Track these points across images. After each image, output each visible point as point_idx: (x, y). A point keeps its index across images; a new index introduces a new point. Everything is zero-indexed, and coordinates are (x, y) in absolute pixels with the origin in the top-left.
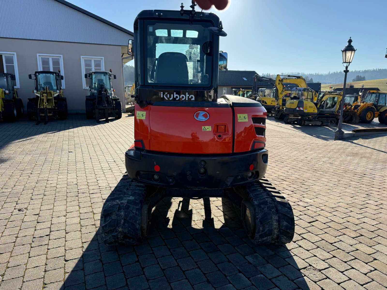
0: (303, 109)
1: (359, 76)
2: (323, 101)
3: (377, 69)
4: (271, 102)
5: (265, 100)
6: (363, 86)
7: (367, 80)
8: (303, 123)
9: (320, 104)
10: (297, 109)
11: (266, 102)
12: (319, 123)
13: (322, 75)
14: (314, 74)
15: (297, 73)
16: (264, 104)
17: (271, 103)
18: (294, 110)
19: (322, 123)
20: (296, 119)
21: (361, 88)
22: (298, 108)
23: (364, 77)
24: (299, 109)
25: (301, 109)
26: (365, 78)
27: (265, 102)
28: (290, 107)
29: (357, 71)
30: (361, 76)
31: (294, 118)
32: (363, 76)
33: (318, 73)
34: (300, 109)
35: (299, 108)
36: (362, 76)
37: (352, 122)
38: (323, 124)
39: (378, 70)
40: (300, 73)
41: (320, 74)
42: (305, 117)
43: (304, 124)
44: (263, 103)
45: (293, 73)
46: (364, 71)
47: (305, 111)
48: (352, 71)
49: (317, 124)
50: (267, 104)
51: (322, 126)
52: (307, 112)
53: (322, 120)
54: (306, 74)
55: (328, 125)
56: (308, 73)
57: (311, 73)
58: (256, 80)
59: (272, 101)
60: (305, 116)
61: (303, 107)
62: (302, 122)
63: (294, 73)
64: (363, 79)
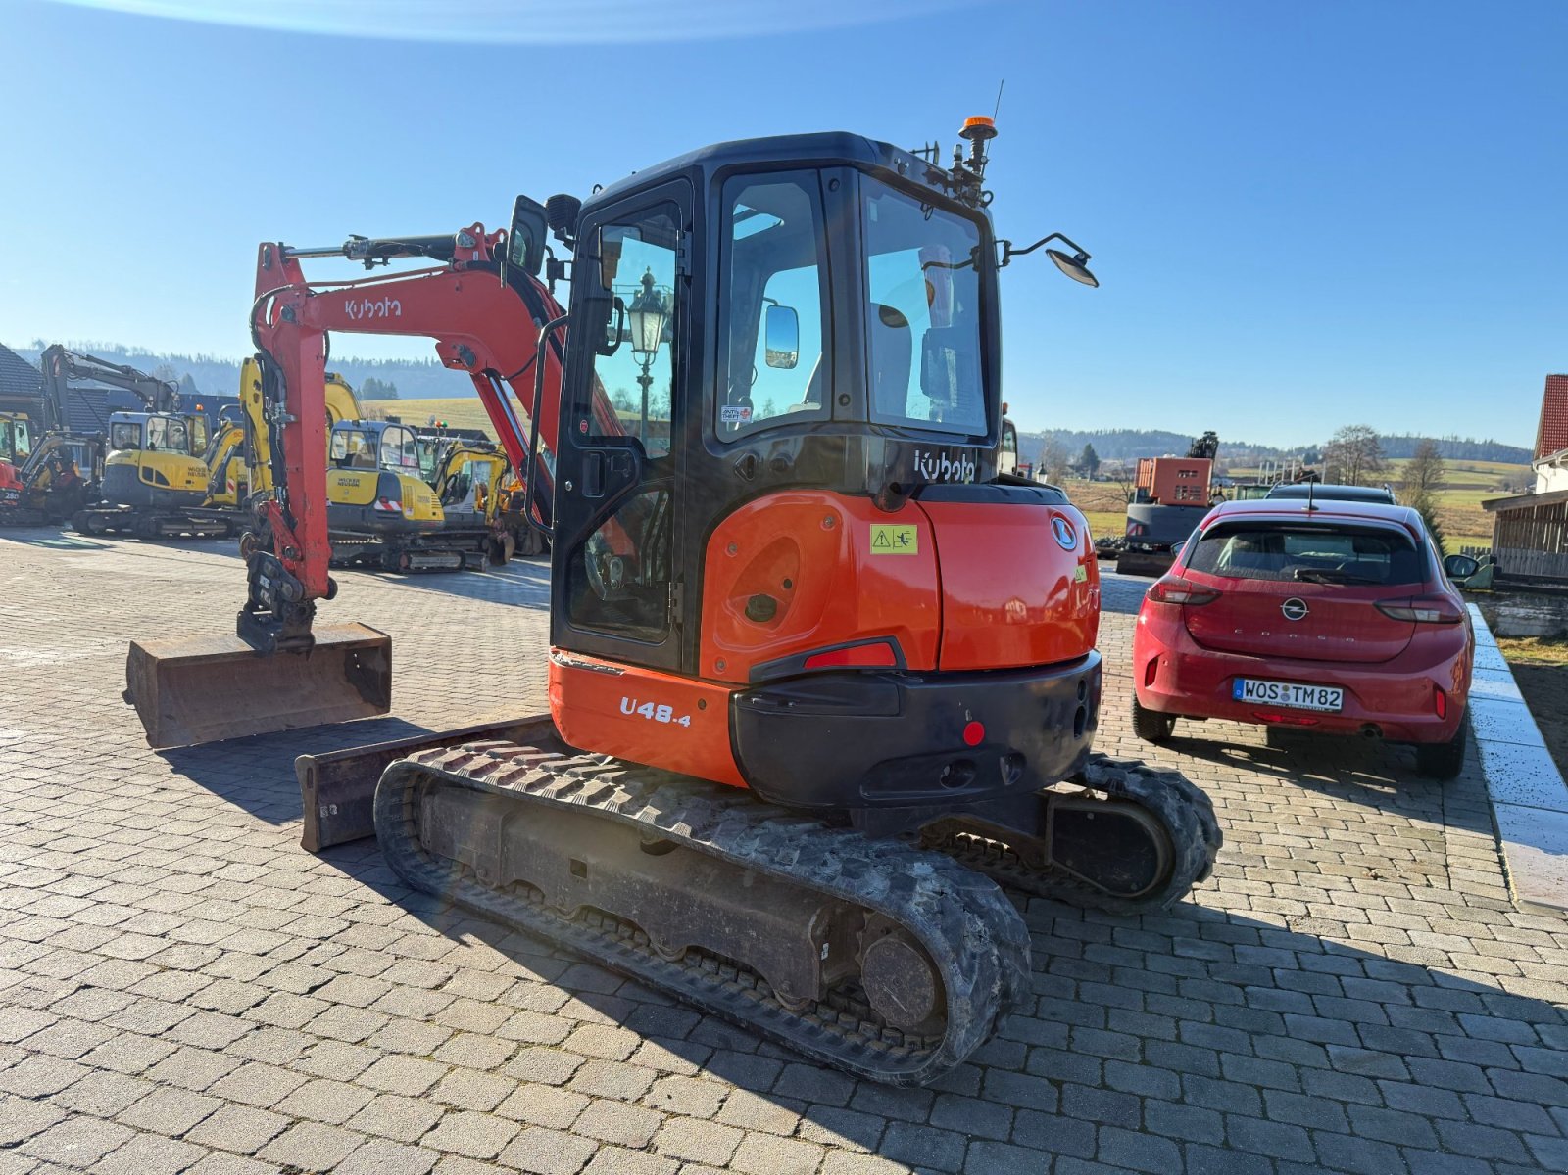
0: (400, 506)
1: (372, 380)
2: (450, 478)
3: (426, 362)
4: (183, 474)
5: (155, 467)
6: (433, 422)
7: (406, 398)
8: (404, 562)
9: (443, 488)
10: (379, 506)
11: (162, 473)
12: (453, 561)
13: (228, 364)
14: (194, 360)
15: (112, 348)
16: (154, 483)
17: (189, 482)
18: (363, 511)
19: (463, 561)
20: (361, 550)
21: (427, 426)
22: (381, 502)
23: (392, 384)
24: (385, 507)
25: (394, 505)
26: (395, 390)
27: (158, 473)
28: (344, 499)
29: (362, 361)
30: (380, 383)
31: (355, 544)
32: (389, 384)
33: (208, 354)
34: (389, 506)
35: (385, 502)
36: (386, 383)
37: (522, 553)
38: (467, 565)
39: (430, 364)
40: (129, 345)
41: (218, 358)
42: (401, 537)
43: (407, 567)
44: (152, 481)
45: (91, 345)
46: (384, 362)
47: (408, 515)
48: (341, 359)
49: (449, 565)
50: (167, 484)
51: (463, 572)
52: (412, 519)
53: (461, 549)
54: (156, 354)
55: (481, 566)
56: (168, 354)
57: (179, 355)
58: (57, 369)
59: (190, 469)
60: (401, 533)
61: (398, 500)
62: (401, 561)
63: (99, 345)
64: (390, 393)
